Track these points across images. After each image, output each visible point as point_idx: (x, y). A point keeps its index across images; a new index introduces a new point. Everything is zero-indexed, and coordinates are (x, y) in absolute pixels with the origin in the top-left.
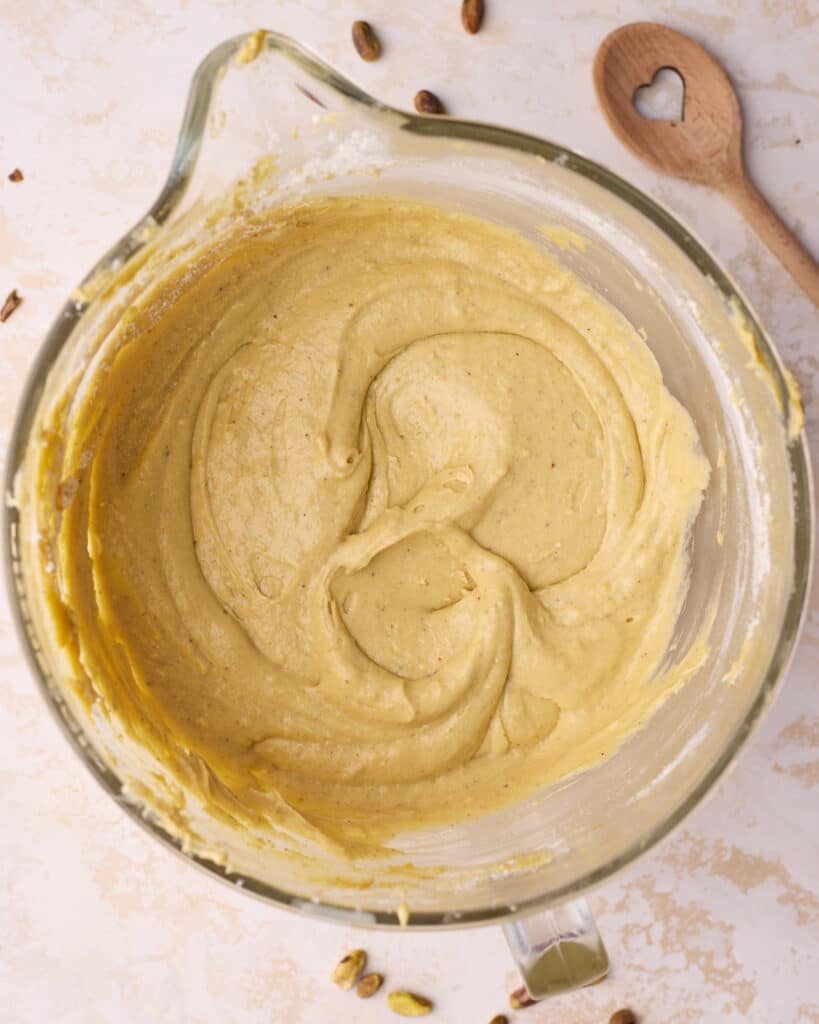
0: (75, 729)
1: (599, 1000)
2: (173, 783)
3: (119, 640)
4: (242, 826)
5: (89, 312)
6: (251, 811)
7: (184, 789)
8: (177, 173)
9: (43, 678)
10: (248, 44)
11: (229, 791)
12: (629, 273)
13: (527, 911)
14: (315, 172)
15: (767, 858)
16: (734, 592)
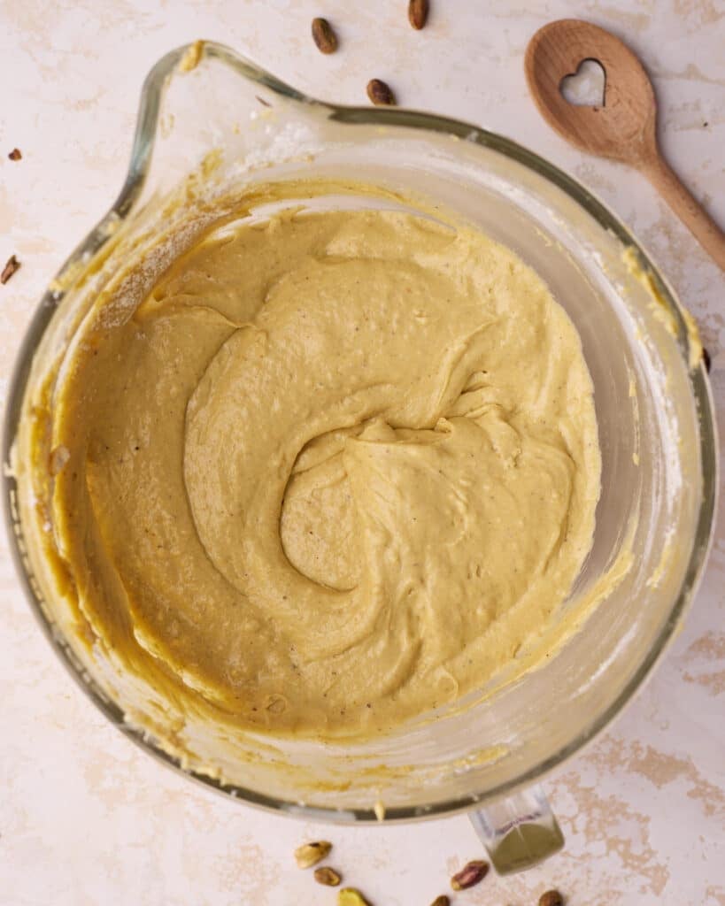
0: (78, 667)
1: (530, 883)
2: (170, 711)
5: (66, 300)
8: (135, 171)
10: (189, 54)
13: (489, 800)
14: (256, 162)
15: (678, 758)
16: (651, 505)
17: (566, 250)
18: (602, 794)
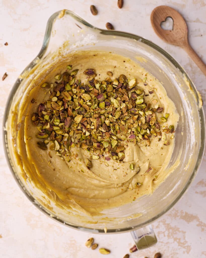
0: (22, 186)
1: (152, 251)
2: (47, 199)
3: (33, 163)
4: (65, 209)
5: (23, 81)
6: (67, 205)
7: (50, 200)
8: (44, 46)
9: (14, 173)
10: (61, 13)
11: (61, 200)
12: (158, 68)
13: (136, 228)
14: (78, 45)
15: (194, 215)
16: (186, 147)
17: (165, 73)
18: (172, 225)
